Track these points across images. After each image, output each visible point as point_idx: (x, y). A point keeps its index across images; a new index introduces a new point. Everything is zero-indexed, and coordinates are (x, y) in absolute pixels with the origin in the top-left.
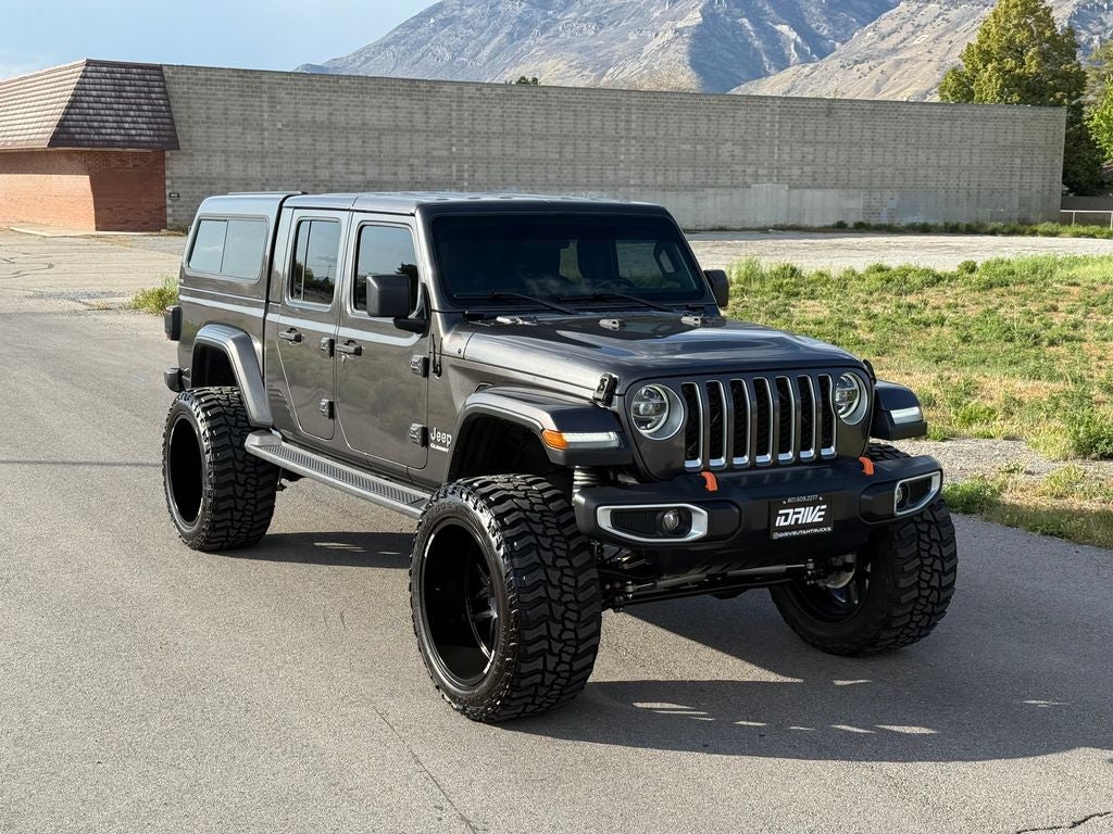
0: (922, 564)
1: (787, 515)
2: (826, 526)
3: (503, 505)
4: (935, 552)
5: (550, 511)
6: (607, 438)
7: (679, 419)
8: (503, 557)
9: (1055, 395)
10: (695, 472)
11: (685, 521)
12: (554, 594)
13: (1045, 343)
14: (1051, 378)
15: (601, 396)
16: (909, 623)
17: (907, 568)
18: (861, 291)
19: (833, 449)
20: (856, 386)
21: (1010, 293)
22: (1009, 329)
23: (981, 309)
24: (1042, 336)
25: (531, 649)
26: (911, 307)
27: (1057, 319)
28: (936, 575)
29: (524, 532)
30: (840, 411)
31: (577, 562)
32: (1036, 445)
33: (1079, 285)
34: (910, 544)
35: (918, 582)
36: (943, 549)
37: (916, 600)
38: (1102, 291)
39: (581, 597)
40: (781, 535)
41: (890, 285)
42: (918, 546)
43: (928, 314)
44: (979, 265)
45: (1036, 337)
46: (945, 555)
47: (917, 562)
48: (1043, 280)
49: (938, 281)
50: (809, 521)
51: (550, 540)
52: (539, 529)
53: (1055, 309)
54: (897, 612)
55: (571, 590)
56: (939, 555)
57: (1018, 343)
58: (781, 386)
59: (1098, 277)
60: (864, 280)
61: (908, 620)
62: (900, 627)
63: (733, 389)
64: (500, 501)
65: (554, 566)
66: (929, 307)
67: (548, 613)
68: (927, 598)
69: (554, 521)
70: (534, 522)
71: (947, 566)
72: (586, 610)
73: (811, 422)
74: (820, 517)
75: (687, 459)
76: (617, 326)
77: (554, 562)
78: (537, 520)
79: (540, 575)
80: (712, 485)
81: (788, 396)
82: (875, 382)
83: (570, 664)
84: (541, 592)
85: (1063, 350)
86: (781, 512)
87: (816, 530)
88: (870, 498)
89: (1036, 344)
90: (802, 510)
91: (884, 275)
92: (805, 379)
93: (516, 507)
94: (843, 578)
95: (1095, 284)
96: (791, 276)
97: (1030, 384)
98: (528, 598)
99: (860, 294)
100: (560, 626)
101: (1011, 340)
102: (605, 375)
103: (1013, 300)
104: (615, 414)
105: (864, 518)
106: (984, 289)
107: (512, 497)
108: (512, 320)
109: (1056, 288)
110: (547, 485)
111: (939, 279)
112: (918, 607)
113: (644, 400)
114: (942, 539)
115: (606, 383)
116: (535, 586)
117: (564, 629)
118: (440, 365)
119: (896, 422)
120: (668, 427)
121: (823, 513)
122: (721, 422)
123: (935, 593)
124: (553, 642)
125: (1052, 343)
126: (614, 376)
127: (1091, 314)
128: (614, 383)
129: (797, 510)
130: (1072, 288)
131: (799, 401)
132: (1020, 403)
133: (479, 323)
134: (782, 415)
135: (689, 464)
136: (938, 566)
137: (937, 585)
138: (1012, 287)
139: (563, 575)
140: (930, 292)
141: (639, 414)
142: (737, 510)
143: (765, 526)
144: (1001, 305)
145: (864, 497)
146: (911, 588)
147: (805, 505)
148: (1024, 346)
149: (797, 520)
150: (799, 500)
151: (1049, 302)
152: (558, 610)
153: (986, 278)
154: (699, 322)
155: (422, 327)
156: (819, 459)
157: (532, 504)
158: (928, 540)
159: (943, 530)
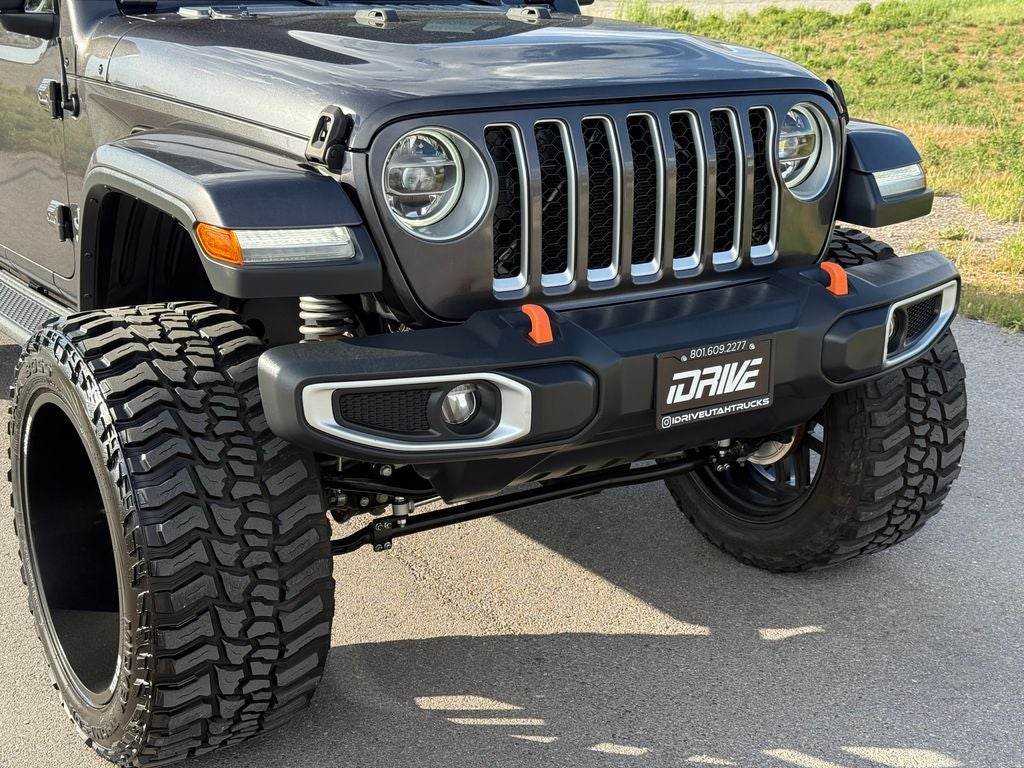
0: (913, 435)
1: (688, 382)
2: (760, 397)
3: (126, 376)
4: (934, 412)
5: (227, 382)
6: (332, 240)
7: (481, 198)
8: (120, 483)
9: (983, 141)
10: (513, 303)
11: (488, 407)
12: (228, 553)
13: (954, 85)
14: (971, 122)
15: (319, 151)
16: (884, 529)
17: (888, 444)
18: (756, 34)
19: (771, 245)
20: (813, 129)
21: (908, 35)
22: (914, 71)
23: (882, 51)
24: (951, 77)
25: (181, 666)
26: (808, 50)
27: (961, 60)
28: (933, 451)
29: (166, 430)
30: (784, 175)
31: (277, 485)
32: (975, 203)
33: (975, 26)
34: (895, 402)
35: (905, 466)
36: (946, 406)
37: (899, 494)
38: (1002, 32)
39: (287, 553)
40: (677, 420)
41: (785, 28)
42: (907, 404)
43: (826, 56)
44: (873, 8)
45: (945, 78)
46: (949, 416)
47: (905, 432)
48: (939, 21)
49: (834, 23)
50: (729, 389)
51: (220, 445)
52: (197, 423)
53: (956, 50)
54: (867, 515)
55: (263, 543)
56: (939, 418)
57: (925, 84)
58: (680, 129)
59: (994, 18)
60: (759, 23)
61: (884, 525)
62: (869, 536)
63: (587, 135)
64: (122, 365)
65: (228, 497)
66: (827, 51)
67: (214, 593)
68: (916, 488)
69: (235, 402)
70: (189, 409)
71: (952, 436)
72: (300, 577)
73: (733, 197)
74: (750, 380)
75: (498, 276)
76: (382, 20)
77: (227, 490)
78: (195, 403)
79: (195, 518)
80: (542, 331)
81: (692, 149)
82: (847, 120)
83: (272, 677)
84: (198, 553)
85: (975, 90)
86: (677, 376)
87: (742, 406)
88: (842, 340)
89: (944, 86)
90: (717, 369)
91: (779, 17)
92: (724, 116)
93: (155, 378)
94: (774, 449)
95: (993, 26)
96: (685, 19)
97: (950, 129)
98: (167, 568)
99: (754, 38)
100: (242, 615)
101: (918, 82)
102: (328, 110)
103: (912, 41)
104: (348, 190)
105: (829, 377)
106: (881, 31)
107: (150, 356)
108: (202, 12)
109: (954, 30)
110: (232, 326)
111: (835, 21)
112: (902, 503)
113: (412, 160)
114: (945, 390)
115: (330, 126)
116: (186, 542)
117: (252, 619)
118: (76, 96)
119: (883, 193)
120: (460, 214)
121: (755, 373)
122: (565, 202)
123: (930, 479)
124: (229, 647)
125: (962, 85)
126: (346, 111)
127: (994, 55)
128: (346, 125)
129: (707, 371)
130: (970, 29)
131: (713, 160)
132: (945, 151)
133: (144, 18)
134: (680, 186)
135: (502, 286)
136: (937, 436)
137: (934, 467)
138: (909, 29)
139: (247, 513)
140: (826, 34)
141: (399, 188)
142: (590, 380)
143: (647, 407)
144: (900, 47)
145: (830, 337)
146: (892, 476)
147: (721, 360)
148: (932, 88)
149: (707, 388)
150: (711, 351)
151: (949, 44)
152: (236, 585)
153: (882, 19)
154: (535, 17)
155: (48, 29)
156: (747, 267)
157: (191, 370)
158: (922, 394)
159: (947, 375)
